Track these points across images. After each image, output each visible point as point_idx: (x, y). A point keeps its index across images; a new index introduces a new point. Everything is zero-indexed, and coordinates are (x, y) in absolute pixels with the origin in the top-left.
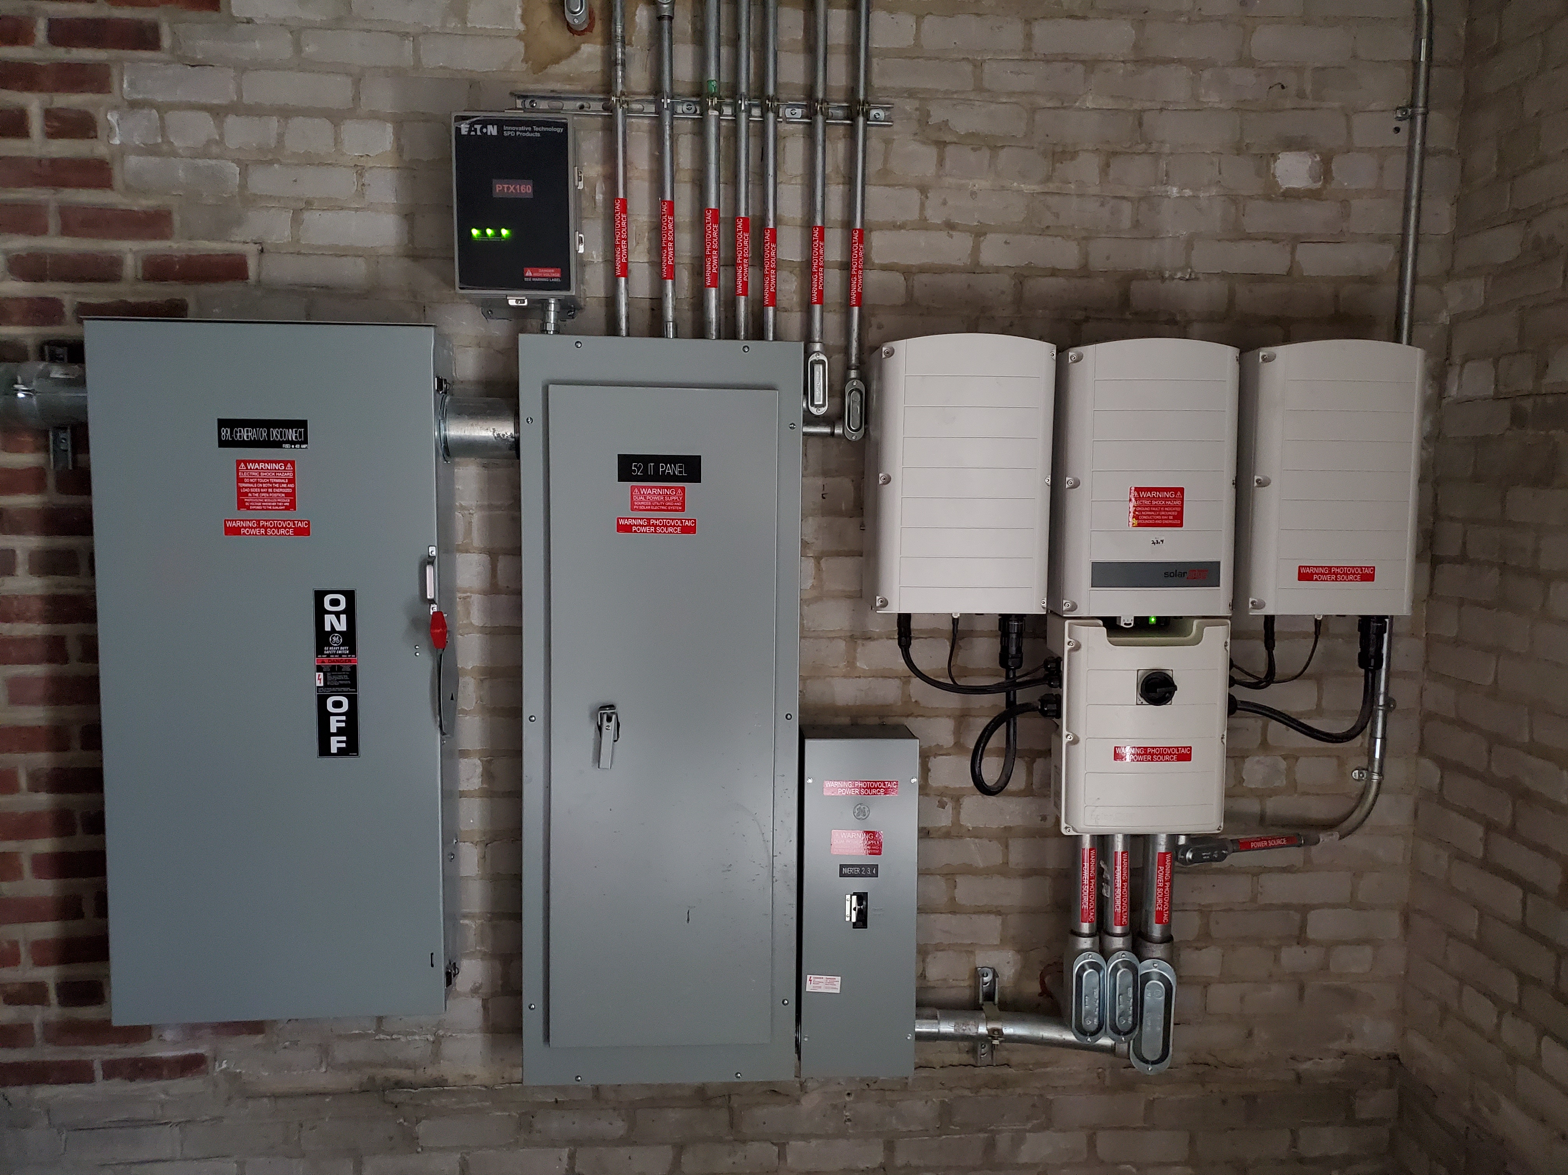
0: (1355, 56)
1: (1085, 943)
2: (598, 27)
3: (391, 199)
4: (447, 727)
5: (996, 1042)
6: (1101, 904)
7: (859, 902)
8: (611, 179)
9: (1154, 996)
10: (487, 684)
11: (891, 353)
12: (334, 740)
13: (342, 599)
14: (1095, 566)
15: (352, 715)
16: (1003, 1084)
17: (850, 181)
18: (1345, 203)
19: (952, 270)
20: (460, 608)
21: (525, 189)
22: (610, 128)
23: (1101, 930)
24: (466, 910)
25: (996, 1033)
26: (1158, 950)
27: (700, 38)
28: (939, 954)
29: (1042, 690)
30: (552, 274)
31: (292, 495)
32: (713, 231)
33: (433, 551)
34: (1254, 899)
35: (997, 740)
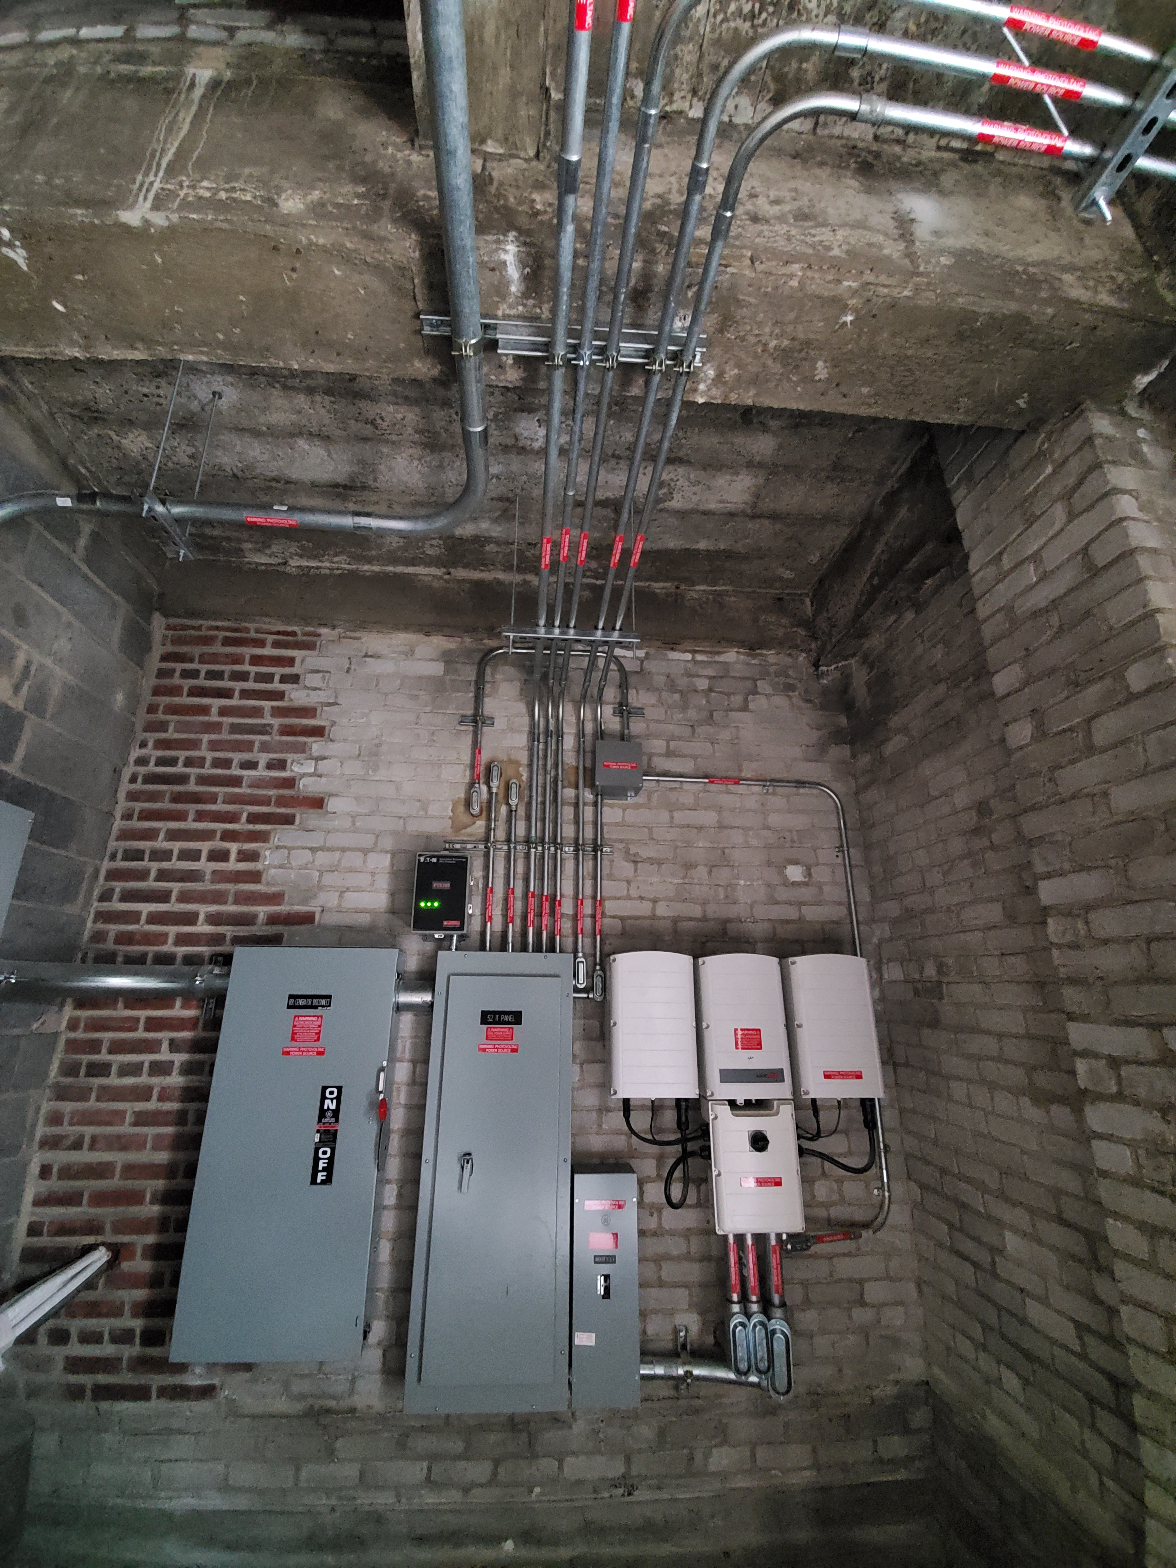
0: (813, 826)
1: (736, 1308)
2: (484, 814)
3: (385, 887)
4: (381, 1168)
5: (689, 1381)
6: (743, 1280)
7: (605, 1281)
8: (486, 878)
9: (779, 1346)
10: (404, 1139)
11: (614, 960)
12: (320, 1174)
13: (335, 1090)
14: (722, 1071)
15: (331, 1160)
16: (697, 1411)
17: (595, 878)
18: (820, 888)
19: (644, 918)
20: (395, 1094)
21: (447, 885)
22: (487, 855)
23: (744, 1300)
24: (379, 1286)
25: (688, 1374)
26: (778, 1313)
27: (528, 818)
28: (653, 1316)
29: (701, 1143)
30: (457, 923)
31: (319, 1034)
32: (531, 901)
33: (385, 1064)
34: (831, 1276)
35: (678, 1173)
